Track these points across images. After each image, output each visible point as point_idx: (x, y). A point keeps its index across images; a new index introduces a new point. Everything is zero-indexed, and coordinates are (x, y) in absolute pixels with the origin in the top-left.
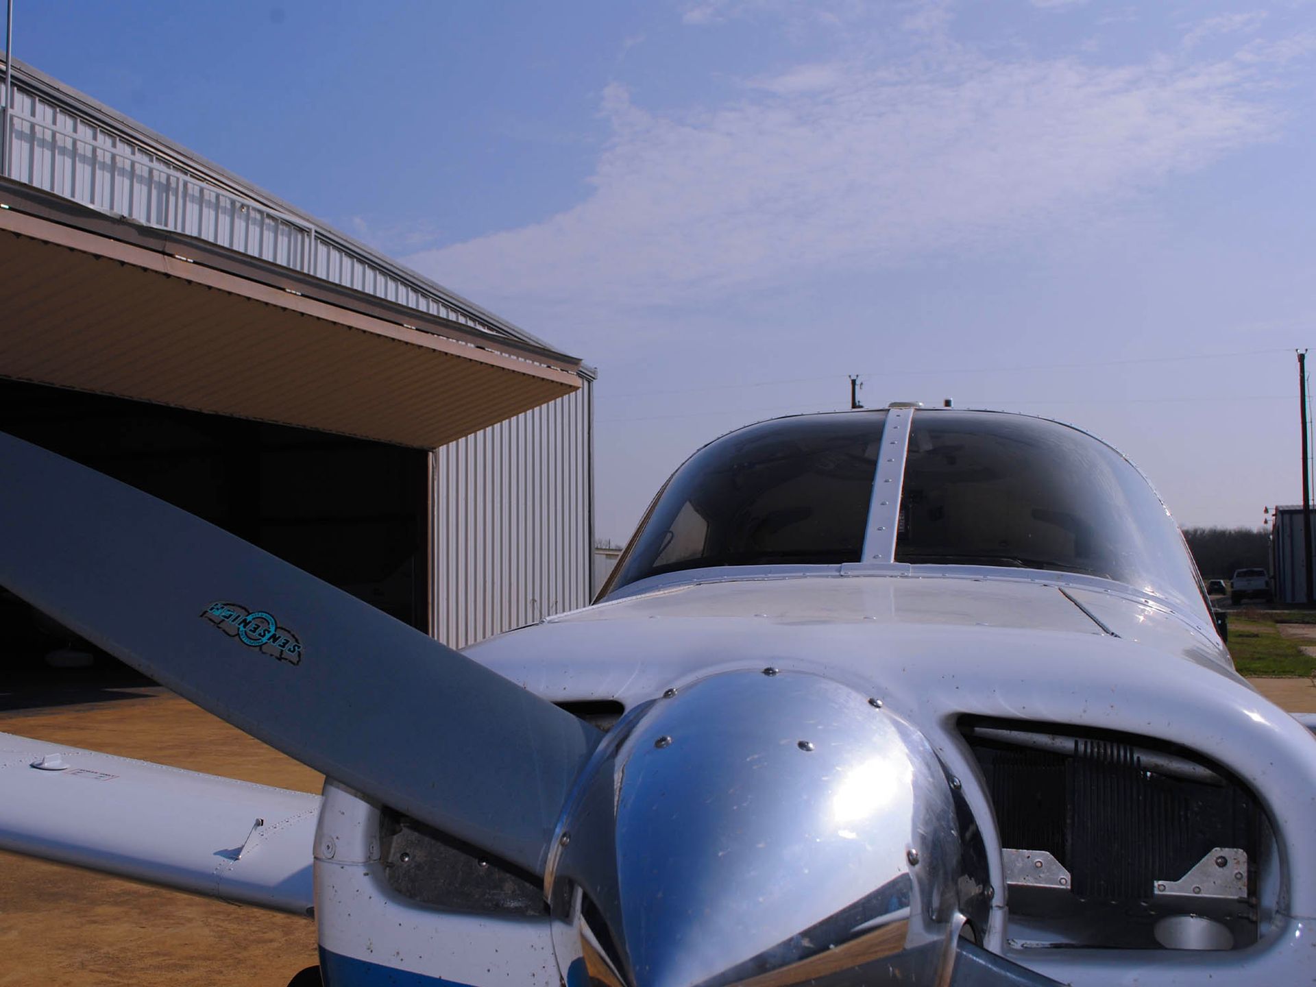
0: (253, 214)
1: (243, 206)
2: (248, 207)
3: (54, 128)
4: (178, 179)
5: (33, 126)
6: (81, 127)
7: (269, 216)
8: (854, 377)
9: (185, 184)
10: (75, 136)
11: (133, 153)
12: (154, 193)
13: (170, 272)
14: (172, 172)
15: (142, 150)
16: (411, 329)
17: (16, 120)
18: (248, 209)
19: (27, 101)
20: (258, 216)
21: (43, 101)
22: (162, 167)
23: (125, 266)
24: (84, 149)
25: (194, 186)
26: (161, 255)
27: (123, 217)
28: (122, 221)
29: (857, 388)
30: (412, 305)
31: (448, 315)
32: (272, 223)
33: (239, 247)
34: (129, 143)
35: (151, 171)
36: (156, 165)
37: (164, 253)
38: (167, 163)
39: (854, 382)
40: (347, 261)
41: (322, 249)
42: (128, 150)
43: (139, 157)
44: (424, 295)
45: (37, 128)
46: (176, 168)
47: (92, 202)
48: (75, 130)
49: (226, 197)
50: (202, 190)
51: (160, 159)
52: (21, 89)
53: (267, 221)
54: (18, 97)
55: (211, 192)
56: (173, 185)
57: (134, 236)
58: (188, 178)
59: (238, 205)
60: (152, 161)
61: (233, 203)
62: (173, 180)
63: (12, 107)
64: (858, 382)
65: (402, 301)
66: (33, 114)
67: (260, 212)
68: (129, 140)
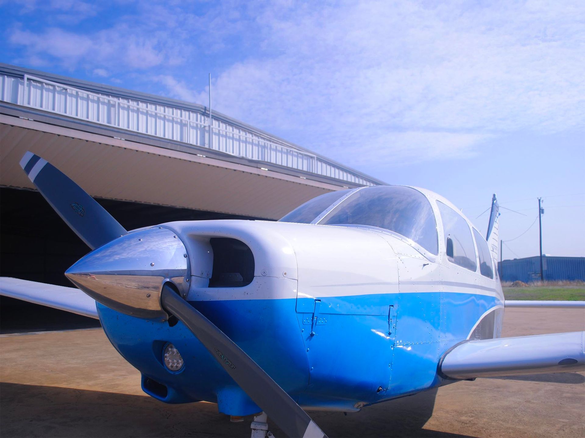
0: (294, 153)
1: (291, 151)
2: (292, 151)
3: (226, 131)
4: (268, 144)
5: (219, 131)
6: (235, 130)
7: (300, 154)
8: (539, 198)
9: (271, 145)
10: (233, 133)
11: (252, 137)
12: (260, 149)
13: (260, 174)
14: (266, 142)
15: (255, 135)
16: (346, 188)
17: (214, 129)
18: (292, 152)
19: (217, 123)
20: (296, 154)
21: (222, 122)
22: (263, 140)
23: (244, 173)
24: (237, 137)
25: (274, 146)
26: (256, 169)
27: (243, 157)
28: (242, 158)
29: (541, 202)
30: (353, 181)
31: (366, 184)
32: (301, 156)
33: (290, 165)
34: (251, 133)
35: (259, 142)
36: (260, 140)
37: (257, 168)
38: (264, 139)
39: (539, 200)
40: (328, 167)
41: (319, 164)
42: (251, 136)
43: (254, 138)
44: (357, 177)
45: (228, 133)
46: (267, 140)
47: (233, 153)
48: (233, 131)
49: (285, 149)
50: (276, 147)
51: (262, 138)
52: (215, 119)
53: (299, 155)
54: (214, 122)
55: (279, 147)
56: (266, 146)
57: (247, 163)
58: (271, 143)
59: (289, 151)
60: (259, 138)
61: (287, 150)
62: (266, 144)
63: (212, 125)
64: (541, 200)
65: (349, 180)
66: (219, 127)
67: (297, 153)
68: (251, 132)
